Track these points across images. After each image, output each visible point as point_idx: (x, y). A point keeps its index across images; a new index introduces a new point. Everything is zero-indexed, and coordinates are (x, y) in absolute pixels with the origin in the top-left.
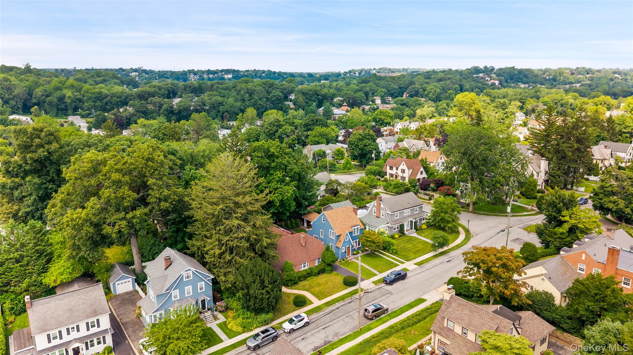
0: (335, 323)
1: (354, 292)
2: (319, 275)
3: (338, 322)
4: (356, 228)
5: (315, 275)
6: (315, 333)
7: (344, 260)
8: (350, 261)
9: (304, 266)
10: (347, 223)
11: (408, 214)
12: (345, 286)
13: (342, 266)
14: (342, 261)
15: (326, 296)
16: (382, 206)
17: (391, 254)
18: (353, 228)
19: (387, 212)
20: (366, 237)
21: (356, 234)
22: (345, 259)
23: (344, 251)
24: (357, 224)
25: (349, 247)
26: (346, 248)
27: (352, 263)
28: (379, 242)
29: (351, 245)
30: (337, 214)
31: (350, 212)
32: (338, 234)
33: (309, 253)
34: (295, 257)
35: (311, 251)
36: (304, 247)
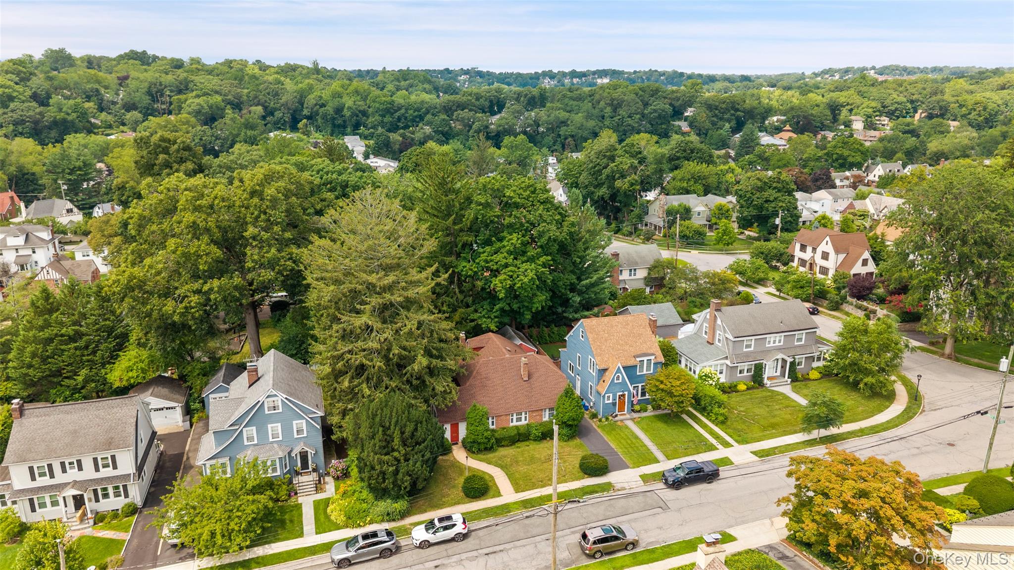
0: (515, 547)
1: (591, 489)
2: (545, 441)
3: (524, 546)
4: (645, 359)
5: (535, 440)
6: (467, 558)
7: (607, 419)
8: (619, 423)
9: (519, 420)
10: (627, 347)
11: (777, 344)
12: (581, 474)
13: (599, 430)
14: (604, 420)
15: (534, 487)
16: (719, 322)
17: (713, 422)
18: (638, 359)
19: (727, 336)
20: (658, 380)
21: (645, 372)
22: (610, 418)
23: (611, 401)
24: (652, 351)
25: (623, 395)
26: (615, 396)
27: (620, 428)
28: (682, 395)
29: (626, 393)
30: (612, 327)
31: (641, 325)
32: (603, 367)
33: (533, 396)
34: (502, 400)
35: (536, 392)
36: (526, 382)
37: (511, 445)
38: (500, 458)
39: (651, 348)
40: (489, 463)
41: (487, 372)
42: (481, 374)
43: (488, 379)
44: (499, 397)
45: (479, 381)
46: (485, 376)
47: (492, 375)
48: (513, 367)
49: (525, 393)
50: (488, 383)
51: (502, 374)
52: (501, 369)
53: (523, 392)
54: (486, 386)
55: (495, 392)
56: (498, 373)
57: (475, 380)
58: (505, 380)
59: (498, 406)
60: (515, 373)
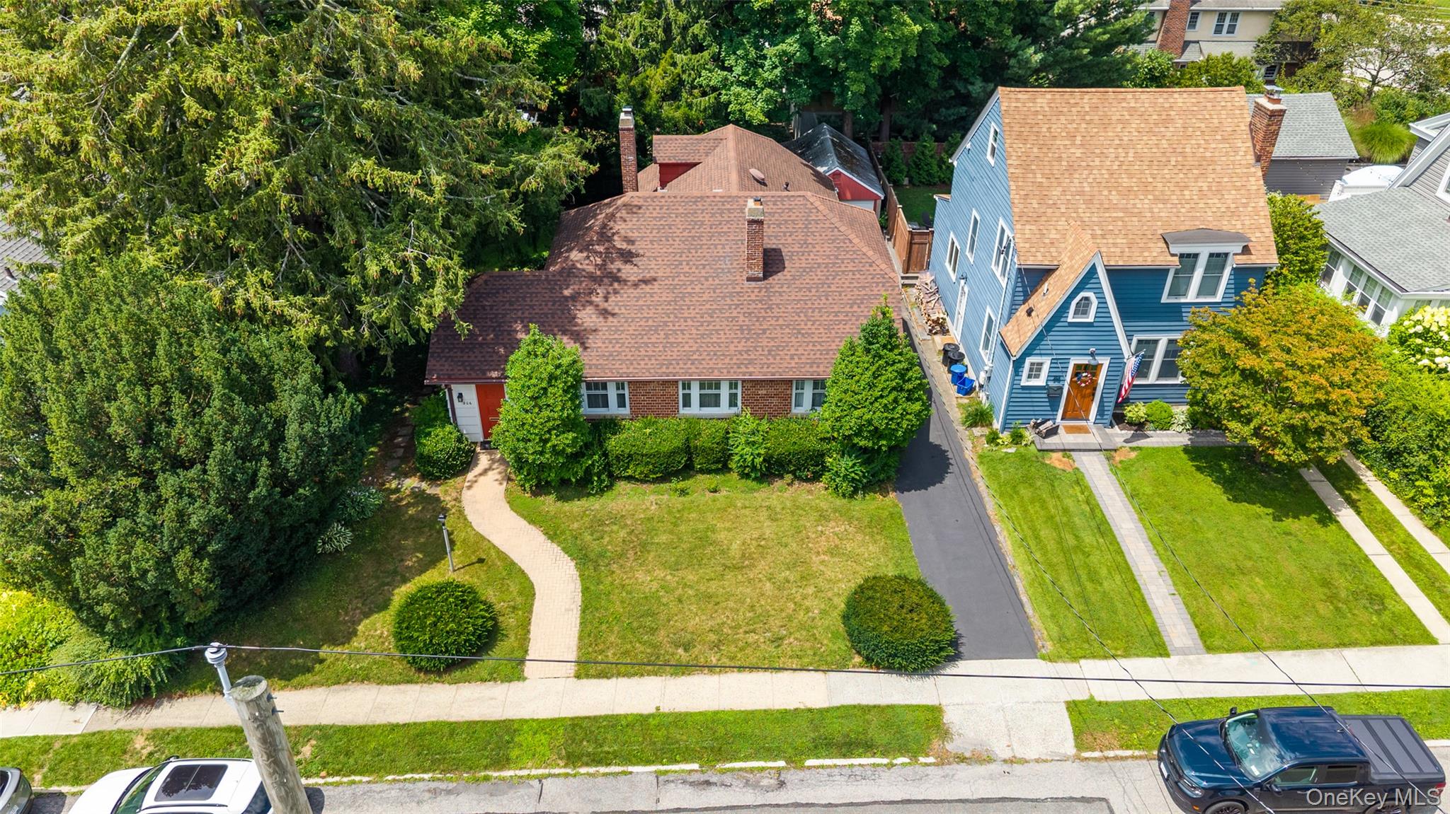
2: (777, 484)
4: (1203, 250)
5: (743, 475)
7: (1017, 438)
8: (1055, 460)
9: (710, 400)
10: (1143, 203)
12: (843, 646)
13: (979, 474)
14: (1005, 437)
18: (1177, 249)
20: (1238, 336)
21: (1191, 297)
22: (1029, 435)
23: (1041, 382)
24: (1234, 226)
25: (1094, 369)
26: (1060, 364)
27: (1052, 477)
28: (1323, 406)
29: (1105, 361)
30: (1105, 124)
31: (1215, 131)
32: (1037, 260)
33: (764, 331)
34: (656, 331)
35: (781, 322)
36: (753, 284)
37: (655, 481)
39: (1234, 214)
40: (553, 535)
41: (637, 234)
42: (610, 239)
43: (628, 257)
44: (650, 323)
45: (599, 261)
46: (624, 246)
47: (650, 246)
48: (725, 229)
49: (742, 318)
50: (628, 271)
51: (682, 246)
52: (684, 230)
53: (735, 314)
54: (616, 279)
55: (641, 303)
56: (671, 242)
57: (588, 257)
58: (686, 269)
59: (638, 349)
60: (728, 249)
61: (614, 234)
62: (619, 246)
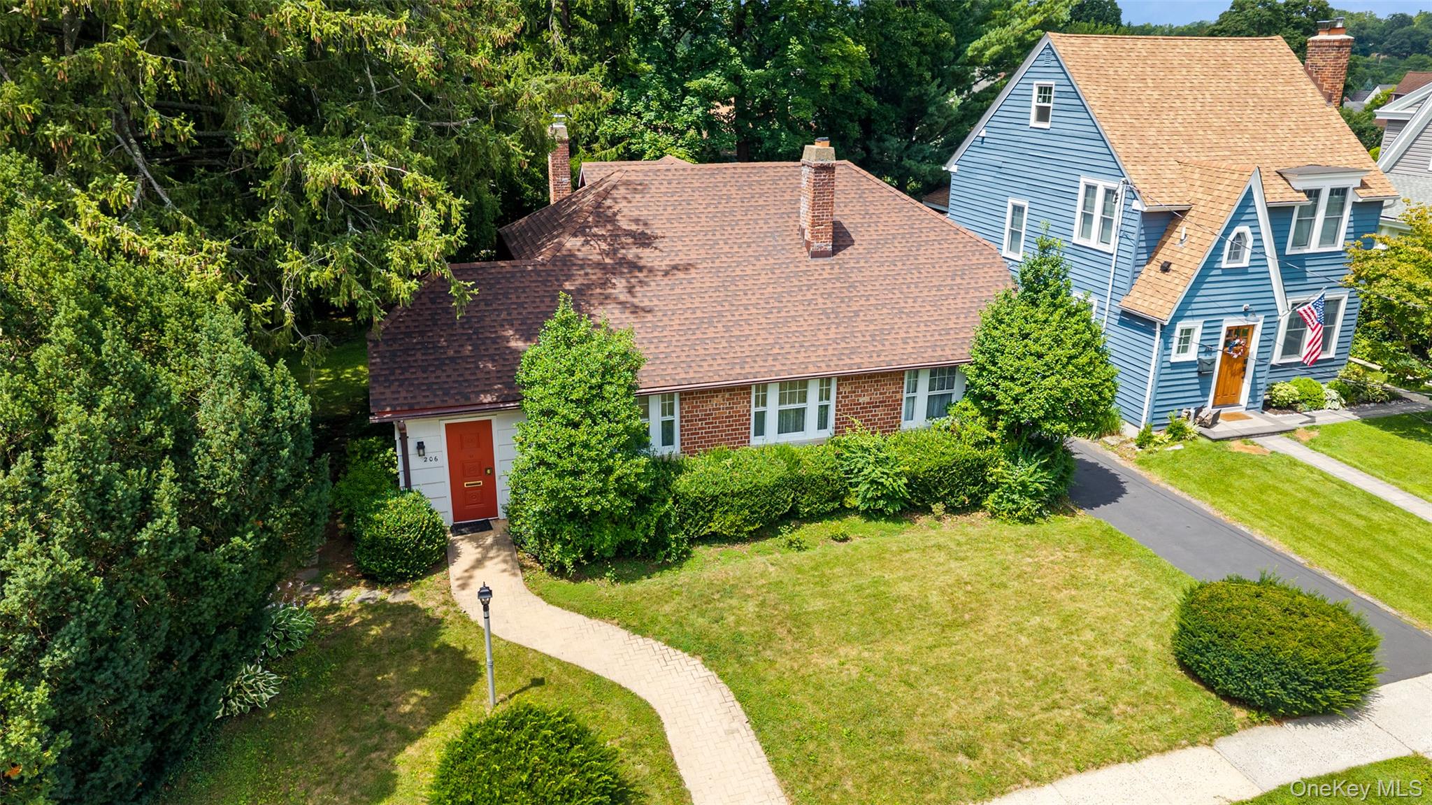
2: (924, 520)
4: (1323, 186)
5: (871, 514)
7: (1176, 431)
9: (792, 421)
10: (1243, 142)
13: (1155, 477)
14: (1159, 434)
18: (1299, 185)
21: (1314, 246)
22: (1192, 427)
23: (1192, 355)
25: (1247, 333)
26: (1211, 328)
27: (1255, 463)
29: (1259, 322)
31: (1275, 74)
32: (1165, 201)
33: (856, 314)
34: (711, 323)
35: (873, 301)
36: (821, 261)
37: (756, 536)
38: (702, 602)
39: (1333, 150)
40: (640, 627)
41: (646, 212)
42: (612, 220)
43: (644, 240)
44: (699, 314)
45: (604, 246)
46: (634, 227)
47: (668, 225)
48: (761, 202)
49: (820, 301)
50: (647, 256)
51: (712, 223)
52: (708, 205)
53: (809, 296)
54: (634, 266)
55: (677, 291)
56: (696, 219)
57: (587, 242)
58: (726, 249)
59: (693, 347)
60: (772, 224)
61: (615, 214)
62: (625, 227)
